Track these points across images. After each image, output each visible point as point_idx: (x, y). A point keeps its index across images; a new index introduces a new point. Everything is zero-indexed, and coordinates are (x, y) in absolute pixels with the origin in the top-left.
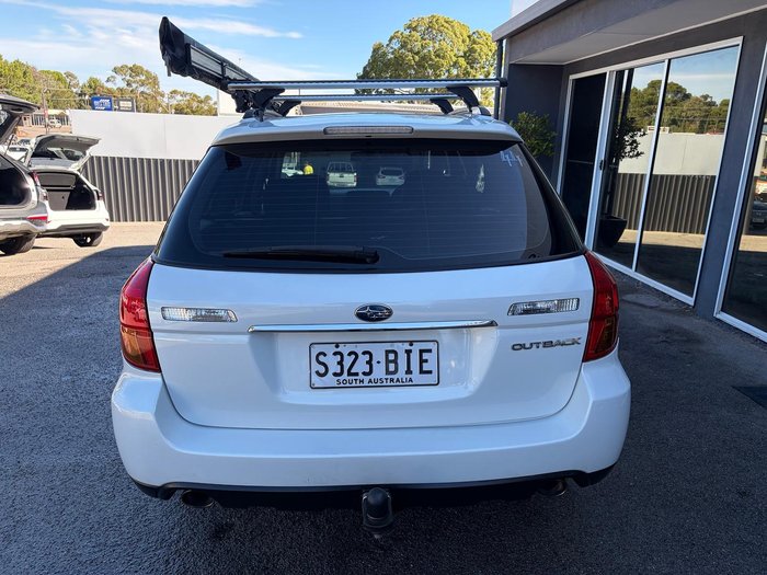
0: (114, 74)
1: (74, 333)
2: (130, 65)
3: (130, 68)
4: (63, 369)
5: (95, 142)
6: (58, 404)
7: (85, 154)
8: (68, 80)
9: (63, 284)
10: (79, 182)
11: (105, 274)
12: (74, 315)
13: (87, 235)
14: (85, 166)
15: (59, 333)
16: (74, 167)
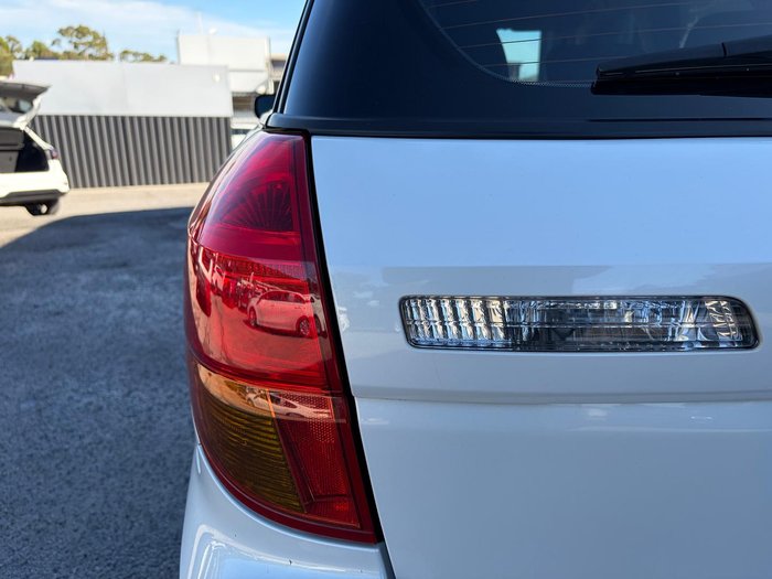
0: (59, 36)
1: (34, 328)
2: (76, 26)
3: (77, 30)
4: (22, 387)
5: (42, 90)
6: (16, 455)
7: (32, 105)
8: (10, 45)
9: (15, 260)
10: (28, 140)
11: (70, 246)
12: (34, 300)
13: (42, 203)
14: (33, 121)
15: (12, 330)
16: (21, 123)
